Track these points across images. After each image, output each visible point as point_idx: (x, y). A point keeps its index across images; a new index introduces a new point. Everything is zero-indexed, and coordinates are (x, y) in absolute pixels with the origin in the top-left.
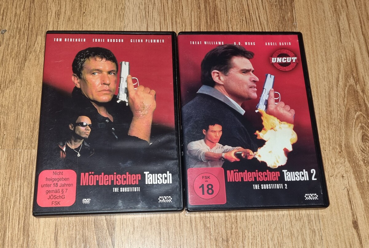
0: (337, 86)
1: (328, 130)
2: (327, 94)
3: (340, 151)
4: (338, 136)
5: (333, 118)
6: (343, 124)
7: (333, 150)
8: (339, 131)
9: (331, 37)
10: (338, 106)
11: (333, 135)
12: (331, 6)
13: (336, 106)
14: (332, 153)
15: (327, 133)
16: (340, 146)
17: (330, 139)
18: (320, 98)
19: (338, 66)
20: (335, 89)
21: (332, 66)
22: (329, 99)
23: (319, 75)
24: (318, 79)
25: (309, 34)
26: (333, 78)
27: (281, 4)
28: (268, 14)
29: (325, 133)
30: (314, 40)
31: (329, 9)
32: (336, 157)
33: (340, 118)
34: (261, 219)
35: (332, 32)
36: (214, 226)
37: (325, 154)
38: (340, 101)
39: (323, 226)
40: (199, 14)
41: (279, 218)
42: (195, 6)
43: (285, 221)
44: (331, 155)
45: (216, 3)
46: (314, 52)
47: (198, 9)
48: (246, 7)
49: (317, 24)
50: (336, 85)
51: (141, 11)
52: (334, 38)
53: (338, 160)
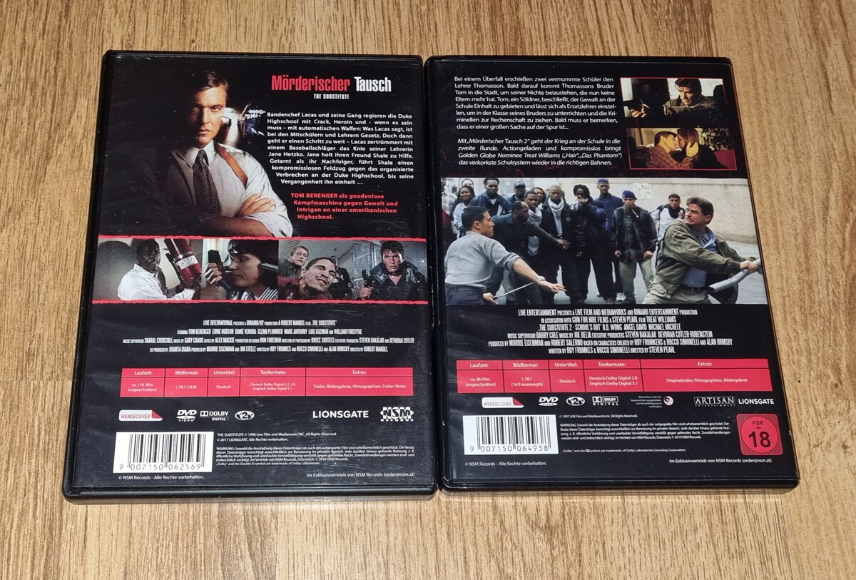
0: (825, 220)
1: (806, 329)
2: (800, 240)
3: (836, 381)
4: (830, 346)
5: (817, 299)
6: (842, 316)
7: (819, 381)
8: (832, 333)
9: (806, 100)
10: (827, 270)
11: (816, 342)
12: (805, 24)
13: (824, 270)
14: (815, 388)
15: (802, 337)
16: (837, 370)
17: (809, 353)
18: (782, 252)
19: (826, 171)
20: (819, 226)
21: (810, 172)
22: (806, 254)
23: (778, 193)
24: (776, 202)
25: (752, 92)
26: (815, 201)
27: (680, 19)
28: (648, 44)
29: (797, 338)
30: (763, 106)
31: (800, 30)
32: (826, 398)
33: (833, 300)
34: (643, 554)
35: (808, 86)
36: (525, 571)
37: (799, 390)
38: (834, 259)
39: (800, 573)
40: (477, 44)
41: (688, 553)
42: (467, 24)
43: (702, 559)
44: (812, 393)
45: (520, 16)
46: (765, 136)
47: (475, 32)
48: (593, 26)
49: (772, 69)
50: (822, 217)
51: (333, 36)
52: (814, 103)
53: (832, 406)
